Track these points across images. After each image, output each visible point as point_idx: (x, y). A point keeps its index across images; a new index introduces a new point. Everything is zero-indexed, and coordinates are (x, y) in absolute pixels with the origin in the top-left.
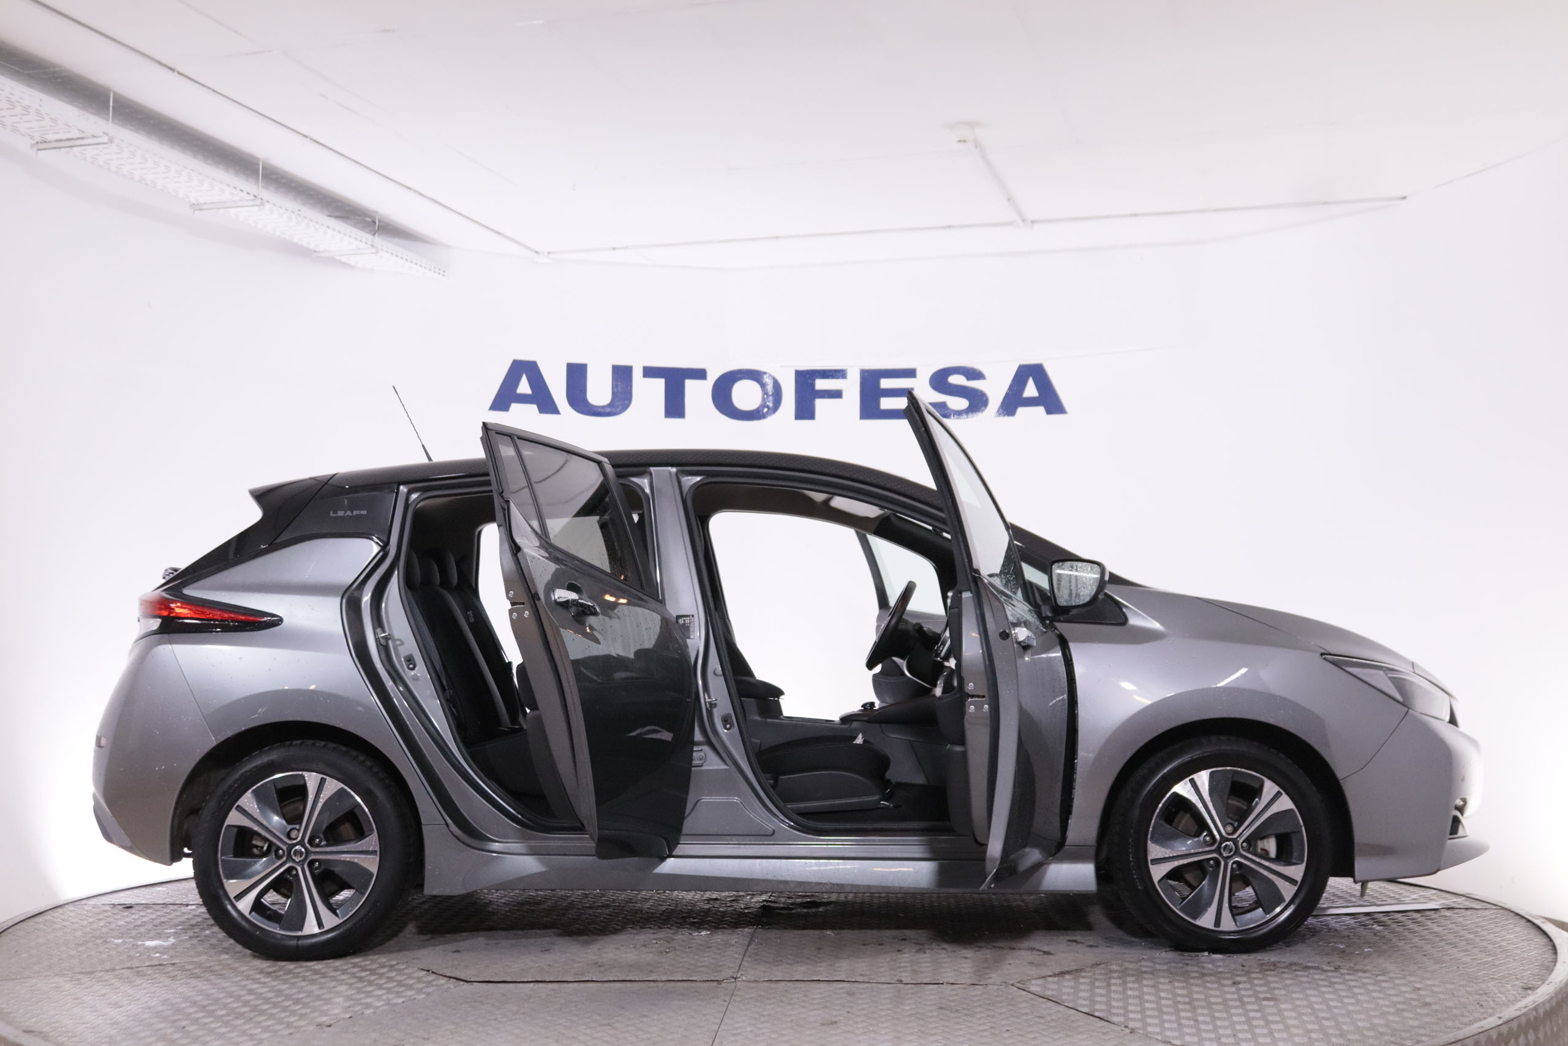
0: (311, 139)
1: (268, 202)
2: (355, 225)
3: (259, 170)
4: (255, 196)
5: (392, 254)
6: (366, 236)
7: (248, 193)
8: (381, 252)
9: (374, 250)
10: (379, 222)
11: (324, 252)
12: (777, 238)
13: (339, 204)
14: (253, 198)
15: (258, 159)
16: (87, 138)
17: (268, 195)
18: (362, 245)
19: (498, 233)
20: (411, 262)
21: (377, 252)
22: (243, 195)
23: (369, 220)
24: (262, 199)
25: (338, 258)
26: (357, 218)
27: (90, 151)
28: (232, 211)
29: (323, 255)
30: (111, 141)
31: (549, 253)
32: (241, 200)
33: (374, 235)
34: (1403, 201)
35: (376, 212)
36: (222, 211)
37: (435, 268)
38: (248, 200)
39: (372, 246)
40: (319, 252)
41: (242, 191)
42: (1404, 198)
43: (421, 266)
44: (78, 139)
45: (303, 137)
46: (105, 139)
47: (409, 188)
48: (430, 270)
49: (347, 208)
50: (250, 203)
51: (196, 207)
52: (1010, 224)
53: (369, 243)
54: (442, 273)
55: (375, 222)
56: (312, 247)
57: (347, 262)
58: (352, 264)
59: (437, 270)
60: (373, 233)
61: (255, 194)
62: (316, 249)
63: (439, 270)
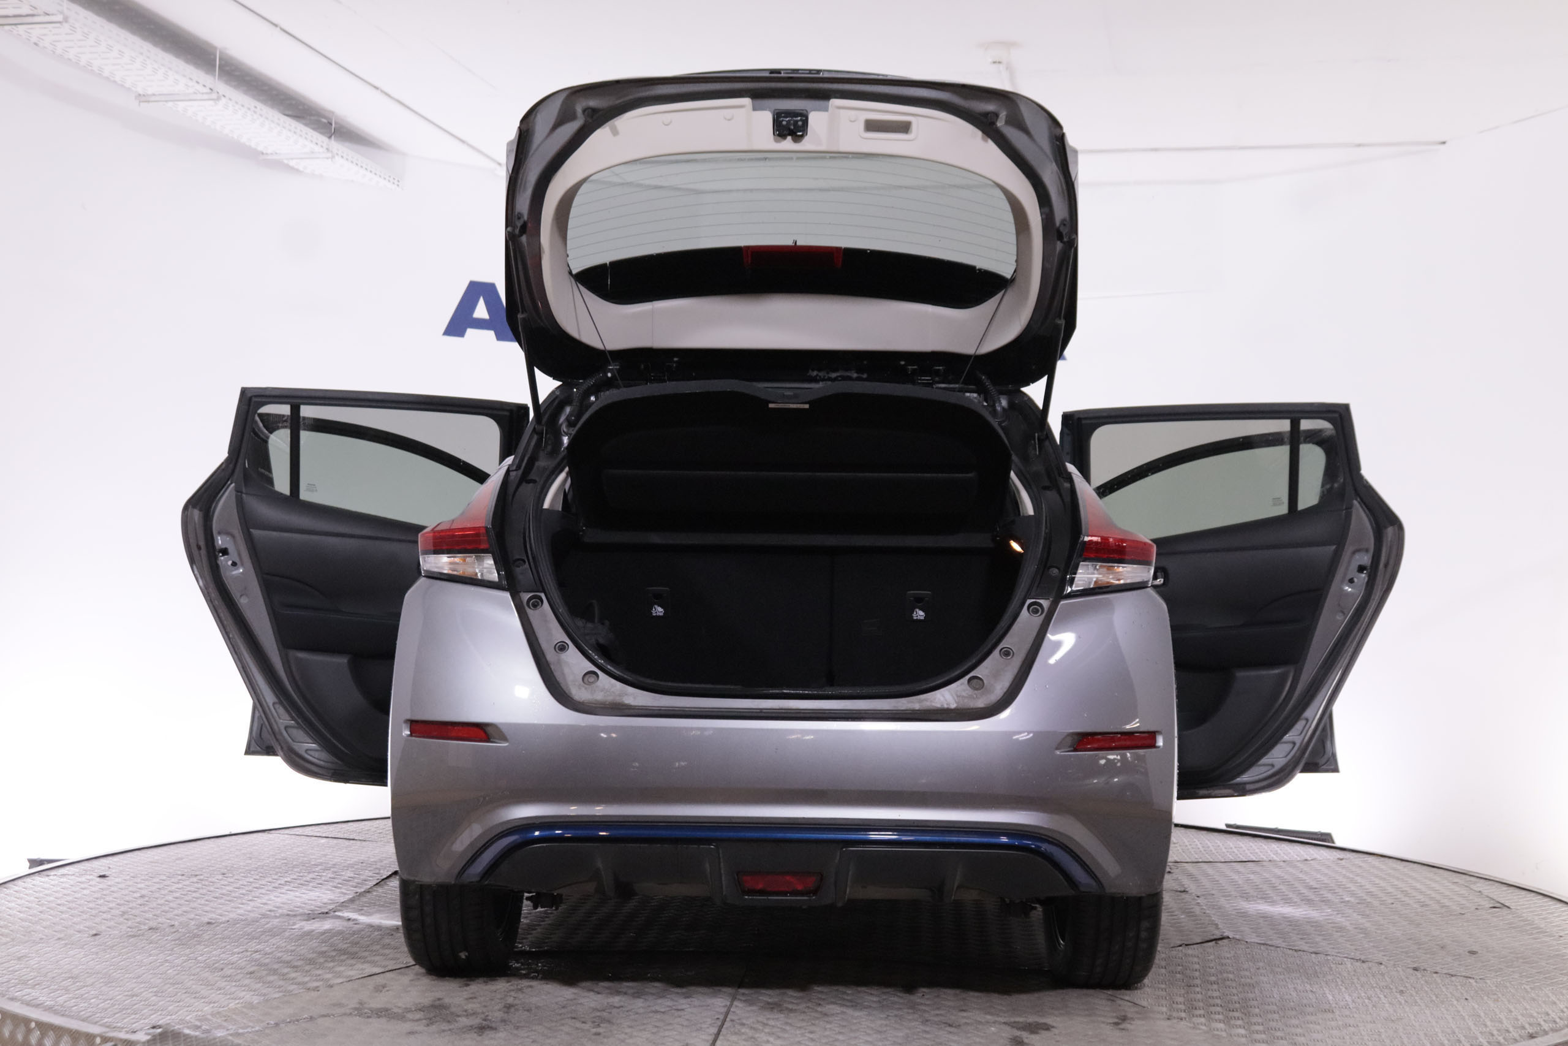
0: (282, 29)
1: (224, 96)
2: (306, 125)
3: (215, 60)
4: (211, 89)
5: (349, 159)
6: (322, 139)
7: (204, 86)
8: (336, 157)
9: (330, 155)
10: (336, 123)
11: (272, 154)
13: (294, 102)
14: (209, 91)
15: (215, 48)
16: (38, 15)
17: (222, 87)
18: (317, 149)
19: (463, 142)
20: (366, 169)
21: (333, 157)
22: (200, 88)
23: (324, 120)
24: (218, 93)
25: (286, 162)
26: (312, 118)
27: (36, 31)
28: (181, 105)
29: (269, 157)
30: (66, 20)
32: (195, 93)
33: (330, 137)
34: (1442, 147)
35: (333, 113)
36: (170, 104)
37: (393, 176)
38: (203, 93)
39: (327, 149)
40: (267, 154)
41: (198, 83)
42: (1444, 143)
43: (376, 174)
44: (27, 15)
45: (274, 27)
46: (59, 18)
47: (377, 88)
48: (385, 179)
49: (301, 107)
50: (206, 97)
51: (142, 98)
53: (325, 145)
54: (396, 182)
55: (331, 124)
56: (260, 148)
57: (296, 167)
58: (301, 169)
59: (391, 179)
60: (329, 135)
61: (212, 87)
62: (264, 152)
63: (394, 179)
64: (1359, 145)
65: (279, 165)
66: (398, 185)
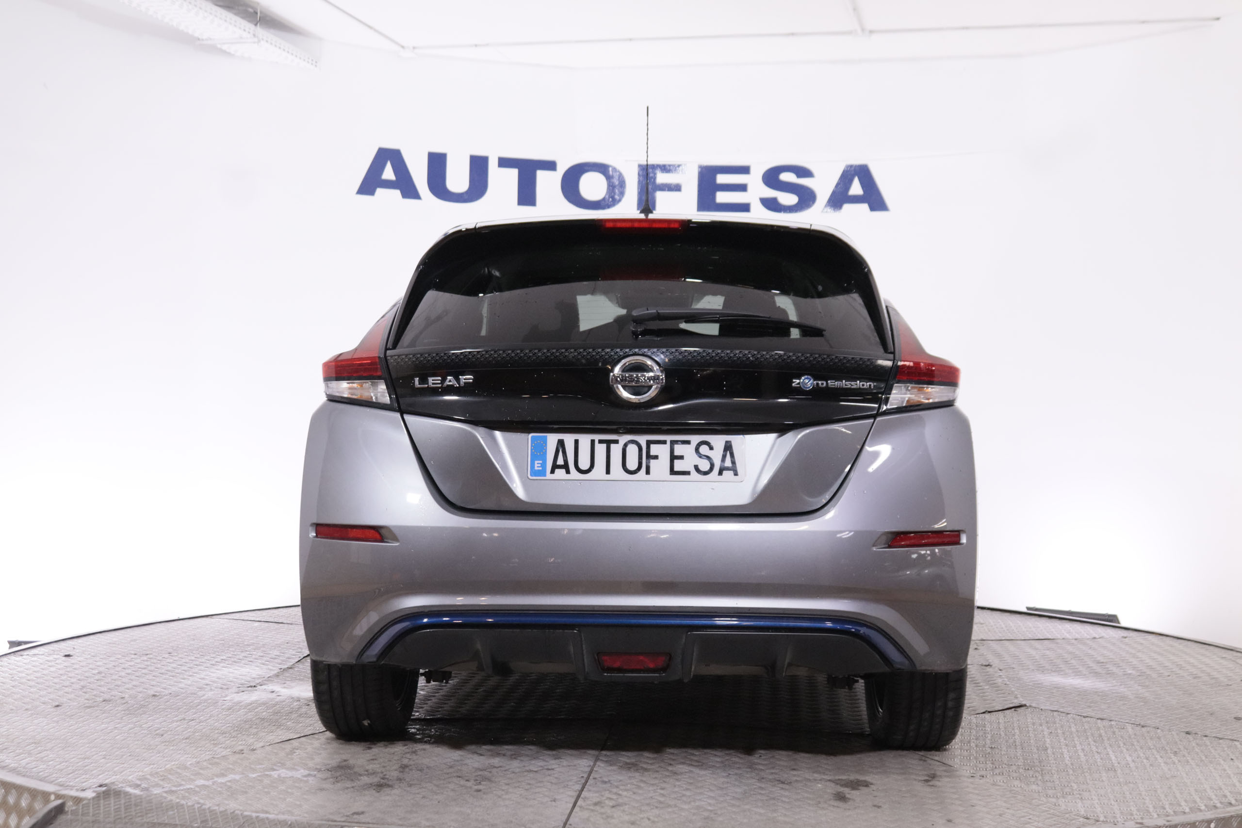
2: (236, 14)
5: (272, 44)
6: (249, 26)
8: (262, 42)
9: (256, 40)
10: (261, 12)
11: (206, 40)
18: (245, 34)
19: (370, 27)
20: (288, 52)
21: (259, 41)
23: (251, 10)
25: (219, 46)
26: (240, 8)
29: (204, 42)
31: (414, 48)
33: (256, 25)
34: (1217, 22)
35: (258, 4)
37: (309, 59)
39: (254, 35)
40: (203, 40)
42: (1218, 19)
43: (296, 56)
48: (304, 60)
52: (851, 33)
53: (251, 32)
54: (314, 63)
55: (257, 13)
56: (196, 35)
57: (228, 51)
58: (233, 53)
59: (310, 61)
60: (255, 23)
62: (200, 37)
63: (312, 60)
64: (1143, 22)
65: (211, 49)
66: (316, 66)
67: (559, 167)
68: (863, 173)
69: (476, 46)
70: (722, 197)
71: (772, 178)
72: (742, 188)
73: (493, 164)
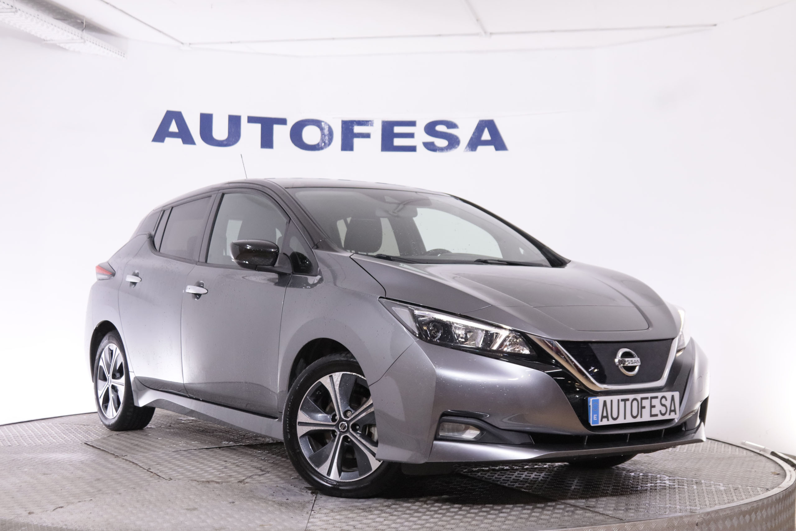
1: (19, 10)
2: (69, 24)
4: (12, 6)
5: (93, 43)
6: (78, 32)
7: (8, 4)
8: (87, 42)
9: (83, 41)
10: (86, 22)
11: (50, 40)
12: (333, 39)
13: (61, 11)
14: (11, 7)
17: (18, 5)
18: (75, 37)
19: (160, 31)
20: (105, 48)
21: (85, 42)
22: (5, 6)
23: (79, 21)
24: (16, 8)
25: (58, 44)
26: (72, 19)
29: (48, 42)
31: (190, 44)
32: (2, 8)
34: (714, 27)
35: (84, 17)
37: (119, 52)
38: (7, 9)
39: (82, 38)
40: (47, 40)
41: (4, 3)
42: (716, 25)
43: (111, 50)
47: (108, 3)
48: (116, 53)
49: (65, 14)
50: (9, 10)
52: (477, 34)
53: (79, 36)
54: (122, 54)
55: (83, 23)
56: (43, 37)
57: (65, 47)
58: (67, 48)
59: (120, 53)
60: (82, 29)
61: (12, 5)
62: (45, 39)
63: (121, 53)
64: (668, 27)
65: (55, 46)
66: (124, 56)
67: (288, 122)
68: (490, 125)
69: (231, 43)
70: (397, 142)
71: (430, 129)
72: (411, 135)
73: (244, 121)
